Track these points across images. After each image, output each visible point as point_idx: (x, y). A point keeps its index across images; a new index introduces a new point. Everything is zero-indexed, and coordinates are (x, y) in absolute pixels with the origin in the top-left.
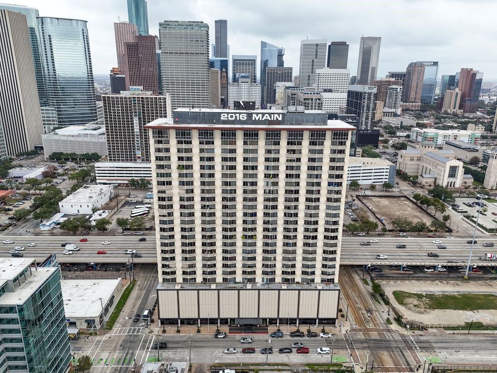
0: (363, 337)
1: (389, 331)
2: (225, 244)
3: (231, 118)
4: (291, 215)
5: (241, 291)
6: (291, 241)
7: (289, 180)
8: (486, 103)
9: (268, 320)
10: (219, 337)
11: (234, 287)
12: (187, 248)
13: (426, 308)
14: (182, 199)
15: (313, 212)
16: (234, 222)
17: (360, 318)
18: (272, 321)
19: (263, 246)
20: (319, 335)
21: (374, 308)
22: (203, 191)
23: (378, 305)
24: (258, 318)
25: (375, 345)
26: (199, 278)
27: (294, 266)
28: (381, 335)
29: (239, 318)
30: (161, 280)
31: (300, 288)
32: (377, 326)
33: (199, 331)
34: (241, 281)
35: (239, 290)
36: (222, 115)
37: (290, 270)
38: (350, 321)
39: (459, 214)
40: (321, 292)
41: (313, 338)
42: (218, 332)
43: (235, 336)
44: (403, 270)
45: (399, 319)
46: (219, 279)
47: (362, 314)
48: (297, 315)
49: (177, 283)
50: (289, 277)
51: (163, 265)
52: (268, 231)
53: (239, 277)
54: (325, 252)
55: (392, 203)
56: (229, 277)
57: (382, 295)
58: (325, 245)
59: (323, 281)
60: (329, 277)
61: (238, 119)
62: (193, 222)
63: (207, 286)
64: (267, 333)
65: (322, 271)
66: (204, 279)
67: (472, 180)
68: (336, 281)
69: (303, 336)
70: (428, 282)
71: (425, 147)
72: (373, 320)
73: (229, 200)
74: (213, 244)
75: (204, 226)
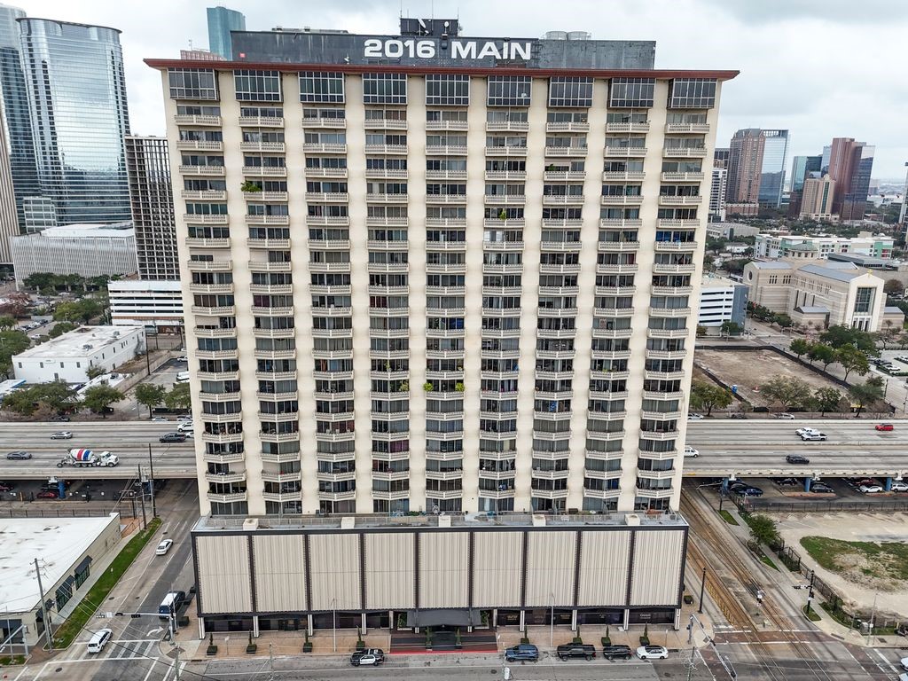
0: (753, 656)
1: (817, 637)
2: (378, 406)
3: (391, 51)
4: (555, 324)
5: (423, 535)
6: (556, 397)
7: (554, 224)
8: (877, 206)
9: (495, 613)
10: (363, 661)
11: (405, 525)
12: (276, 418)
13: (893, 576)
14: (258, 278)
15: (617, 313)
16: (402, 345)
17: (735, 606)
18: (507, 617)
19: (482, 410)
20: (636, 653)
21: (764, 580)
22: (316, 256)
23: (771, 572)
24: (470, 608)
25: (790, 677)
26: (311, 502)
27: (562, 465)
28: (800, 648)
29: (417, 609)
30: (205, 508)
31: (582, 524)
32: (783, 625)
33: (308, 648)
34: (424, 510)
35: (417, 532)
36: (367, 43)
37: (553, 476)
38: (709, 613)
39: (895, 378)
40: (639, 534)
41: (619, 662)
42: (361, 650)
43: (407, 658)
44: (810, 490)
45: (834, 606)
46: (365, 504)
47: (737, 594)
48: (572, 598)
49: (251, 517)
50: (552, 495)
51: (211, 466)
52: (496, 369)
53: (418, 498)
54: (645, 426)
55: (747, 360)
56: (390, 497)
57: (777, 548)
58: (648, 405)
59: (639, 506)
60: (658, 495)
61: (412, 55)
62: (290, 344)
63: (330, 522)
64: (495, 648)
65: (638, 479)
66: (323, 504)
67: (902, 317)
68: (675, 504)
69: (594, 655)
70: (878, 515)
71: (800, 255)
72: (770, 610)
73: (388, 282)
74: (346, 407)
75: (323, 356)
